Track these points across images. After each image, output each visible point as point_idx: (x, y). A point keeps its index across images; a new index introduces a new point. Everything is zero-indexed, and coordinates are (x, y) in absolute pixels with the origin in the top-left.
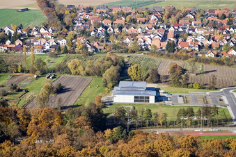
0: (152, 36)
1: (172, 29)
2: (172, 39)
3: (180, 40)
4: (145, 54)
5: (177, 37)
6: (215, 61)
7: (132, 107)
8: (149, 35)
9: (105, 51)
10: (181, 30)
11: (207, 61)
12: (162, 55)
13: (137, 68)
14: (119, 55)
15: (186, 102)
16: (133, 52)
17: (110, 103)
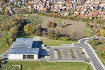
0: (40, 5)
1: (48, 1)
2: (48, 6)
3: (52, 6)
4: (36, 14)
5: (50, 5)
6: (70, 18)
7: (20, 66)
8: (39, 4)
9: (18, 13)
10: (52, 2)
11: (66, 18)
12: (44, 15)
13: (29, 27)
14: (24, 15)
15: (60, 57)
16: (31, 13)
17: (6, 61)
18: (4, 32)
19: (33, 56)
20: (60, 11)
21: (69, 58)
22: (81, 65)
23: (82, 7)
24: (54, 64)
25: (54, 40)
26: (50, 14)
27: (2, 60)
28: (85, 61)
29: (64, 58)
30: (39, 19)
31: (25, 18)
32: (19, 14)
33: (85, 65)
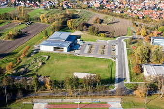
2: (105, 3)
4: (89, 10)
6: (119, 16)
7: (47, 57)
12: (96, 11)
13: (72, 21)
14: (77, 10)
15: (90, 52)
16: (84, 9)
17: (37, 52)
18: (49, 24)
19: (63, 48)
20: (114, 8)
21: (98, 54)
22: (106, 61)
23: (138, 6)
24: (81, 58)
25: (93, 36)
26: (102, 10)
27: (33, 50)
28: (112, 58)
29: (92, 53)
30: (89, 15)
31: (76, 13)
32: (73, 8)
33: (109, 61)
